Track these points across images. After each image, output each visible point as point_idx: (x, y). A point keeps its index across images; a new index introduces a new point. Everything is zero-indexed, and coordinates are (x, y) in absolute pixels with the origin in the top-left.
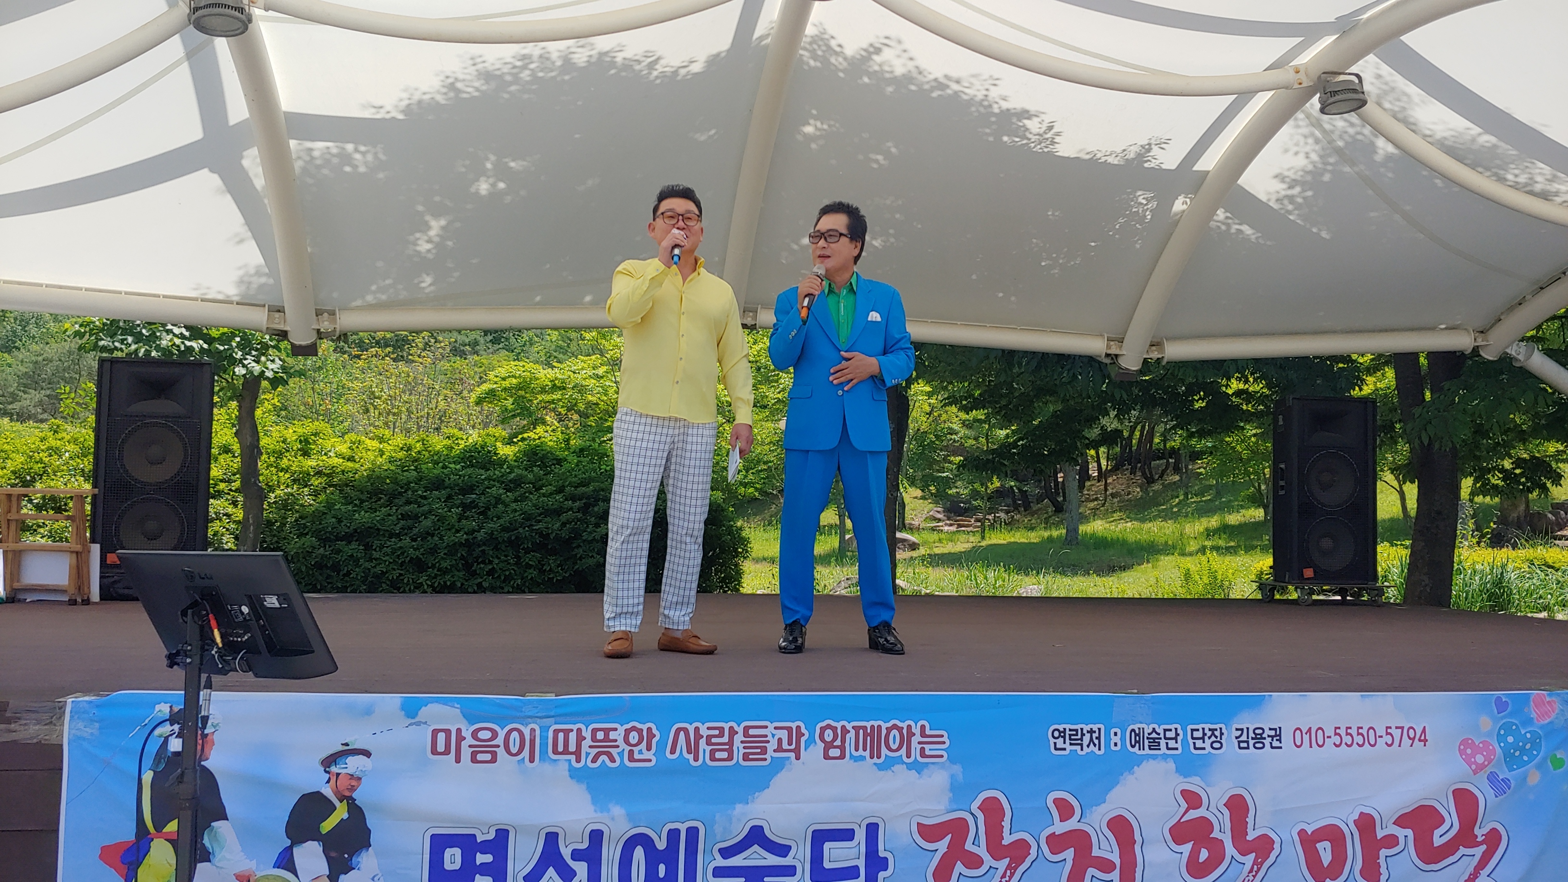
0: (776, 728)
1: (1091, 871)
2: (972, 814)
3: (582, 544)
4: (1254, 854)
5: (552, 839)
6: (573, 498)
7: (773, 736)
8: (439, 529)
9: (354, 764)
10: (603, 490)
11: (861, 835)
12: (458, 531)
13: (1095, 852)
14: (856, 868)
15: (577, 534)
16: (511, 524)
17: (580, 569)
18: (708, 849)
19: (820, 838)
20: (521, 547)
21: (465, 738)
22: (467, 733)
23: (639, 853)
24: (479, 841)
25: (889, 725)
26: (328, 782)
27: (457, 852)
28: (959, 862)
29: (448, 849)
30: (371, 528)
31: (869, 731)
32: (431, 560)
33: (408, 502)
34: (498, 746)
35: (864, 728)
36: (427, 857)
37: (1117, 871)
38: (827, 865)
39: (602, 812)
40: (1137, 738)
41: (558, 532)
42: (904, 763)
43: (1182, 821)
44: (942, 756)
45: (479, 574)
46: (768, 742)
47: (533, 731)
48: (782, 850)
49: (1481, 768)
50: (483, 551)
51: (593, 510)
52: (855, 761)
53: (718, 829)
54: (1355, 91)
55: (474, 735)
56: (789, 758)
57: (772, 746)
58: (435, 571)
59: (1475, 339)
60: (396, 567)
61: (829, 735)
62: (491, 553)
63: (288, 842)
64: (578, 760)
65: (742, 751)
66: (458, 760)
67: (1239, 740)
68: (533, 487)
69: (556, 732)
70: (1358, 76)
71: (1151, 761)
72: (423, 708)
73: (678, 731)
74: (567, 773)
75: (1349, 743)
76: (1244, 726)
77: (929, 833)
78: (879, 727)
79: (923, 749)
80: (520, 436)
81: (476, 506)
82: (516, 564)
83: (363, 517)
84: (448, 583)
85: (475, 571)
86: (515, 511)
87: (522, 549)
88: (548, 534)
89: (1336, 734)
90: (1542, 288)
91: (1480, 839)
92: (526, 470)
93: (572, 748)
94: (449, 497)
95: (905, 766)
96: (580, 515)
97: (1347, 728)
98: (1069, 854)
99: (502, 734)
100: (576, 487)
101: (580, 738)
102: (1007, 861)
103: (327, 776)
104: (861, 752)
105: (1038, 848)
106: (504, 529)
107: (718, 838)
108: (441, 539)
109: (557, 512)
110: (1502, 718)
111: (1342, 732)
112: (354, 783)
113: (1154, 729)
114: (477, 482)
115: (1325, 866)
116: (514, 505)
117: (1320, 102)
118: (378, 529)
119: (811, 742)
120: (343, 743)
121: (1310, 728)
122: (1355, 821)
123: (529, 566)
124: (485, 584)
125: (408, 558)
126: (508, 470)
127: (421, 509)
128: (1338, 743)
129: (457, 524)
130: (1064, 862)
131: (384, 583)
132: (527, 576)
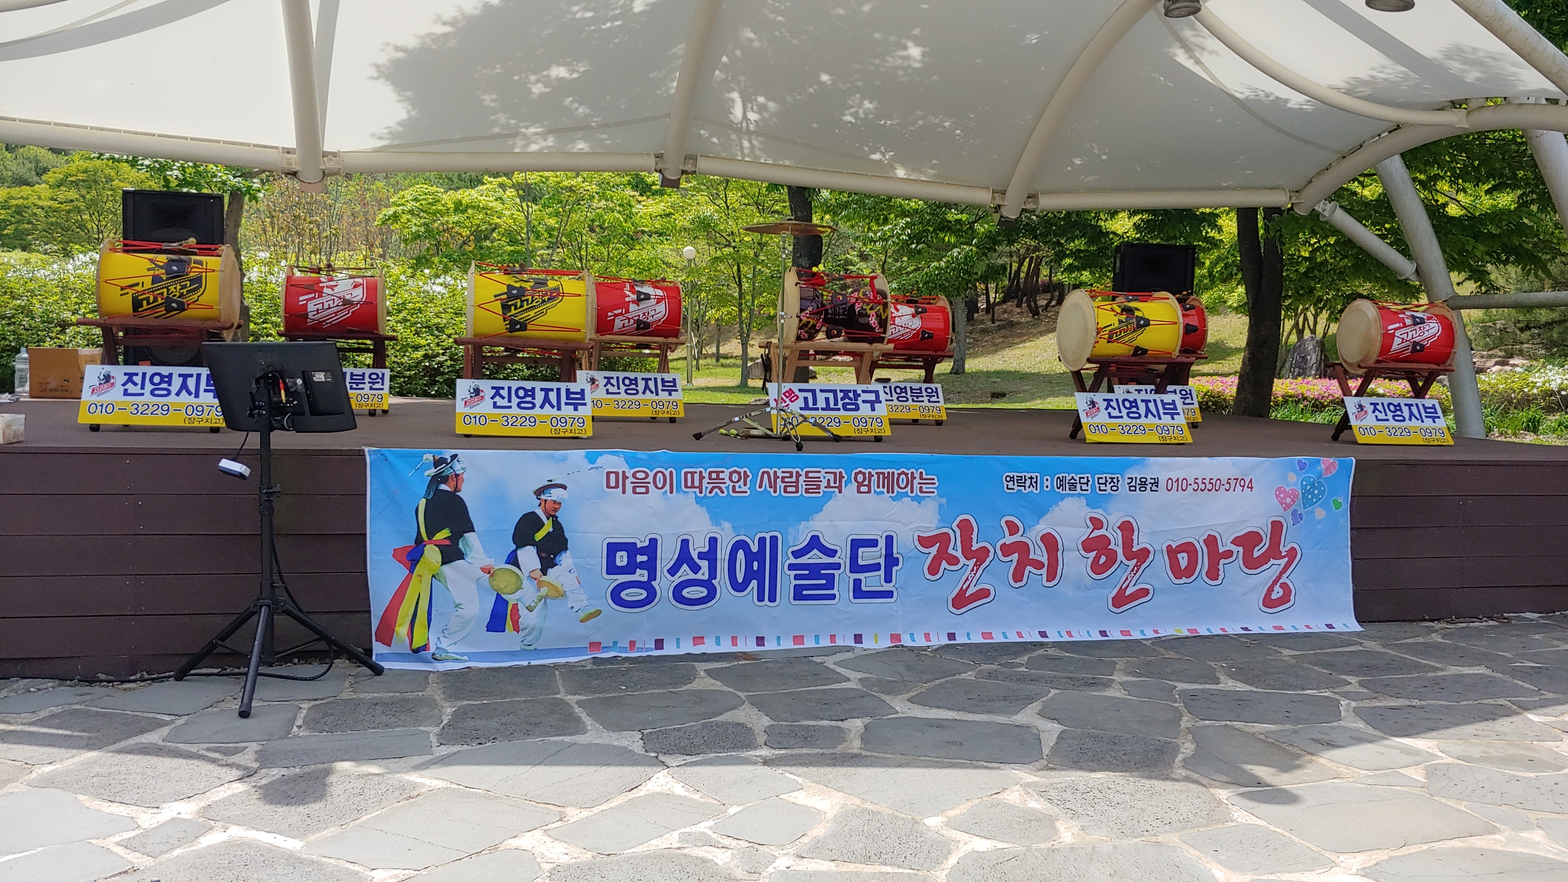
0: (826, 472)
1: (1028, 568)
2: (953, 530)
4: (1136, 560)
5: (685, 544)
7: (824, 477)
9: (556, 494)
11: (882, 543)
13: (1032, 556)
14: (879, 564)
18: (785, 551)
19: (857, 544)
21: (628, 478)
22: (629, 474)
23: (741, 553)
24: (639, 547)
25: (899, 471)
26: (540, 505)
27: (625, 554)
28: (944, 561)
29: (618, 552)
31: (886, 476)
34: (649, 483)
35: (884, 474)
36: (605, 557)
37: (1045, 570)
38: (861, 562)
39: (717, 526)
40: (1061, 483)
42: (909, 496)
43: (1089, 537)
44: (933, 492)
46: (821, 481)
47: (672, 472)
48: (832, 553)
49: (1288, 507)
52: (878, 495)
53: (790, 538)
55: (634, 475)
56: (835, 492)
57: (824, 484)
61: (860, 478)
63: (513, 547)
64: (700, 492)
65: (805, 487)
66: (625, 492)
67: (1130, 485)
69: (686, 474)
71: (1070, 498)
72: (600, 458)
73: (764, 473)
74: (693, 501)
75: (1201, 489)
76: (1133, 476)
77: (926, 542)
78: (893, 473)
79: (921, 488)
89: (1195, 482)
91: (1283, 554)
93: (697, 483)
95: (909, 499)
97: (1203, 479)
98: (1015, 557)
99: (652, 475)
101: (702, 477)
102: (975, 560)
103: (540, 501)
104: (881, 489)
105: (995, 552)
107: (791, 544)
110: (1302, 474)
111: (1199, 482)
112: (556, 507)
113: (1073, 478)
115: (1183, 569)
119: (848, 482)
121: (1178, 479)
122: (1204, 540)
128: (1196, 488)
130: (1011, 563)
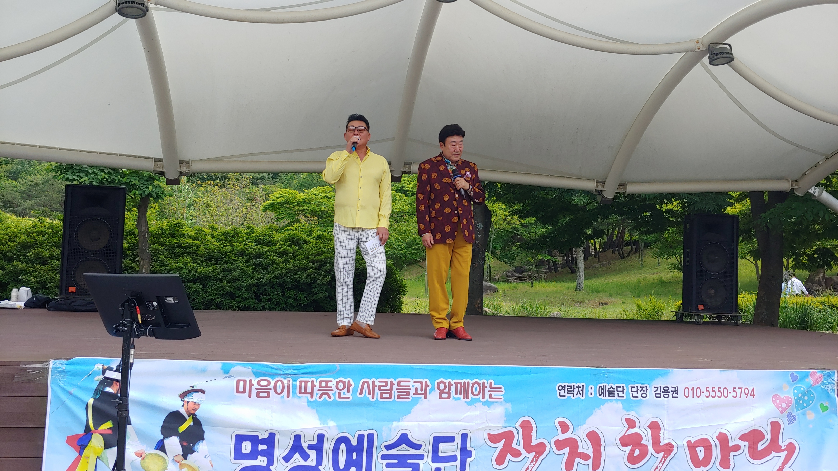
0: (414, 382)
1: (577, 460)
2: (516, 429)
3: (317, 286)
4: (663, 453)
5: (298, 438)
6: (313, 262)
7: (413, 386)
8: (242, 277)
9: (196, 397)
10: (329, 258)
11: (458, 440)
12: (252, 278)
13: (580, 450)
14: (456, 456)
15: (314, 281)
16: (280, 275)
17: (316, 299)
18: (379, 445)
19: (437, 440)
20: (286, 287)
21: (253, 385)
22: (255, 382)
23: (343, 447)
24: (260, 438)
25: (474, 381)
26: (183, 406)
27: (249, 444)
28: (509, 454)
29: (244, 442)
30: (206, 276)
31: (463, 385)
32: (238, 293)
33: (226, 263)
34: (271, 389)
35: (461, 383)
36: (233, 446)
37: (591, 461)
38: (440, 454)
39: (324, 424)
40: (603, 391)
41: (305, 280)
42: (481, 402)
43: (626, 434)
44: (501, 399)
45: (263, 301)
46: (410, 389)
47: (289, 381)
48: (417, 447)
49: (783, 410)
50: (265, 289)
51: (324, 268)
52: (456, 400)
53: (384, 434)
54: (727, 53)
55: (259, 383)
56: (420, 398)
57: (412, 391)
58: (240, 299)
59: (792, 185)
60: (219, 297)
61: (442, 386)
62: (269, 290)
63: (162, 437)
64: (312, 397)
65: (397, 394)
66: (250, 396)
67: (656, 392)
68: (293, 255)
69: (301, 382)
70: (730, 45)
71: (610, 403)
72: (232, 369)
73: (364, 383)
74: (306, 404)
75: (713, 396)
76: (658, 386)
77: (494, 438)
78: (468, 383)
79: (491, 395)
80: (286, 228)
81: (262, 265)
82: (283, 296)
83: (202, 270)
84: (247, 306)
85: (261, 299)
86: (282, 268)
87: (286, 288)
88: (300, 281)
89: (707, 391)
90: (827, 158)
91: (783, 448)
92: (289, 246)
93: (309, 391)
94: (248, 260)
95: (481, 403)
96: (316, 271)
97: (713, 388)
98: (566, 450)
99: (273, 383)
100: (316, 256)
101: (313, 386)
102: (534, 453)
103: (182, 403)
105: (550, 447)
106: (277, 277)
107: (384, 440)
108: (243, 282)
109: (305, 269)
110: (794, 384)
111: (710, 390)
112: (196, 407)
113: (611, 386)
114: (263, 252)
115: (701, 460)
116: (282, 265)
117: (709, 58)
118: (210, 277)
119: (431, 390)
120: (191, 386)
121: (693, 387)
122: (717, 437)
123: (289, 297)
124: (266, 306)
125: (226, 292)
126: (279, 246)
127: (233, 266)
128: (707, 395)
129: (252, 275)
130: (563, 455)
131: (213, 305)
132: (288, 303)
